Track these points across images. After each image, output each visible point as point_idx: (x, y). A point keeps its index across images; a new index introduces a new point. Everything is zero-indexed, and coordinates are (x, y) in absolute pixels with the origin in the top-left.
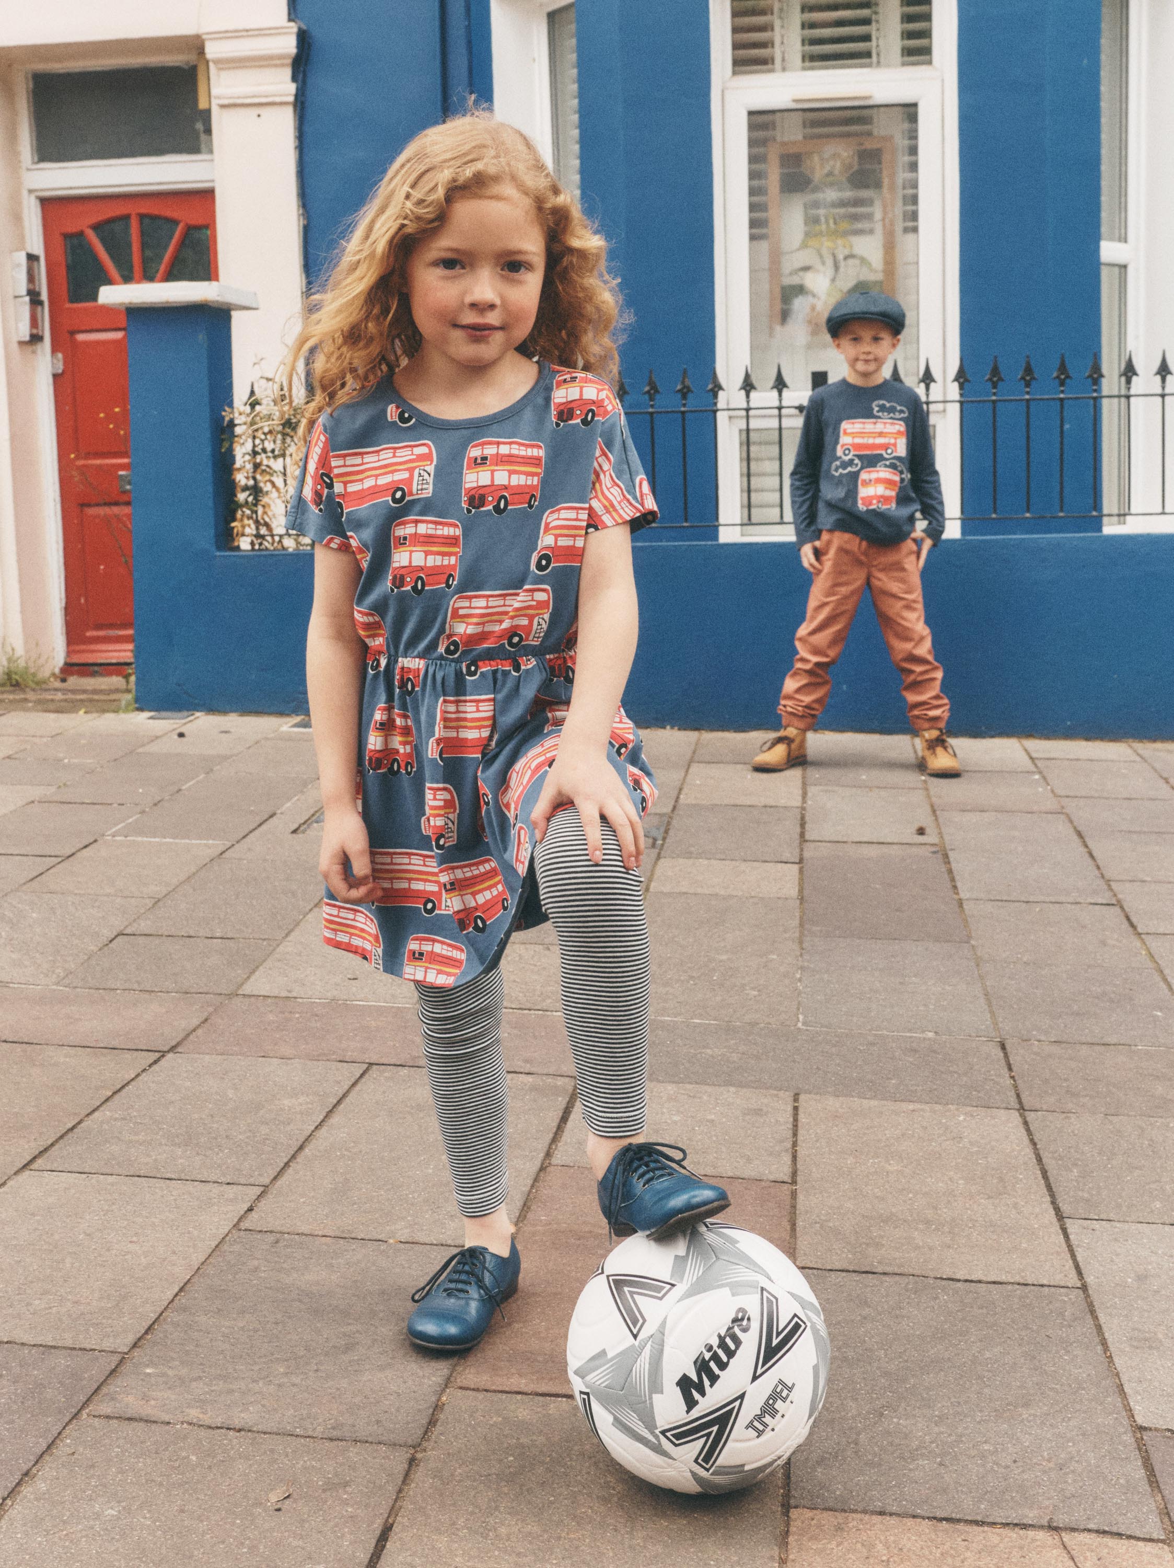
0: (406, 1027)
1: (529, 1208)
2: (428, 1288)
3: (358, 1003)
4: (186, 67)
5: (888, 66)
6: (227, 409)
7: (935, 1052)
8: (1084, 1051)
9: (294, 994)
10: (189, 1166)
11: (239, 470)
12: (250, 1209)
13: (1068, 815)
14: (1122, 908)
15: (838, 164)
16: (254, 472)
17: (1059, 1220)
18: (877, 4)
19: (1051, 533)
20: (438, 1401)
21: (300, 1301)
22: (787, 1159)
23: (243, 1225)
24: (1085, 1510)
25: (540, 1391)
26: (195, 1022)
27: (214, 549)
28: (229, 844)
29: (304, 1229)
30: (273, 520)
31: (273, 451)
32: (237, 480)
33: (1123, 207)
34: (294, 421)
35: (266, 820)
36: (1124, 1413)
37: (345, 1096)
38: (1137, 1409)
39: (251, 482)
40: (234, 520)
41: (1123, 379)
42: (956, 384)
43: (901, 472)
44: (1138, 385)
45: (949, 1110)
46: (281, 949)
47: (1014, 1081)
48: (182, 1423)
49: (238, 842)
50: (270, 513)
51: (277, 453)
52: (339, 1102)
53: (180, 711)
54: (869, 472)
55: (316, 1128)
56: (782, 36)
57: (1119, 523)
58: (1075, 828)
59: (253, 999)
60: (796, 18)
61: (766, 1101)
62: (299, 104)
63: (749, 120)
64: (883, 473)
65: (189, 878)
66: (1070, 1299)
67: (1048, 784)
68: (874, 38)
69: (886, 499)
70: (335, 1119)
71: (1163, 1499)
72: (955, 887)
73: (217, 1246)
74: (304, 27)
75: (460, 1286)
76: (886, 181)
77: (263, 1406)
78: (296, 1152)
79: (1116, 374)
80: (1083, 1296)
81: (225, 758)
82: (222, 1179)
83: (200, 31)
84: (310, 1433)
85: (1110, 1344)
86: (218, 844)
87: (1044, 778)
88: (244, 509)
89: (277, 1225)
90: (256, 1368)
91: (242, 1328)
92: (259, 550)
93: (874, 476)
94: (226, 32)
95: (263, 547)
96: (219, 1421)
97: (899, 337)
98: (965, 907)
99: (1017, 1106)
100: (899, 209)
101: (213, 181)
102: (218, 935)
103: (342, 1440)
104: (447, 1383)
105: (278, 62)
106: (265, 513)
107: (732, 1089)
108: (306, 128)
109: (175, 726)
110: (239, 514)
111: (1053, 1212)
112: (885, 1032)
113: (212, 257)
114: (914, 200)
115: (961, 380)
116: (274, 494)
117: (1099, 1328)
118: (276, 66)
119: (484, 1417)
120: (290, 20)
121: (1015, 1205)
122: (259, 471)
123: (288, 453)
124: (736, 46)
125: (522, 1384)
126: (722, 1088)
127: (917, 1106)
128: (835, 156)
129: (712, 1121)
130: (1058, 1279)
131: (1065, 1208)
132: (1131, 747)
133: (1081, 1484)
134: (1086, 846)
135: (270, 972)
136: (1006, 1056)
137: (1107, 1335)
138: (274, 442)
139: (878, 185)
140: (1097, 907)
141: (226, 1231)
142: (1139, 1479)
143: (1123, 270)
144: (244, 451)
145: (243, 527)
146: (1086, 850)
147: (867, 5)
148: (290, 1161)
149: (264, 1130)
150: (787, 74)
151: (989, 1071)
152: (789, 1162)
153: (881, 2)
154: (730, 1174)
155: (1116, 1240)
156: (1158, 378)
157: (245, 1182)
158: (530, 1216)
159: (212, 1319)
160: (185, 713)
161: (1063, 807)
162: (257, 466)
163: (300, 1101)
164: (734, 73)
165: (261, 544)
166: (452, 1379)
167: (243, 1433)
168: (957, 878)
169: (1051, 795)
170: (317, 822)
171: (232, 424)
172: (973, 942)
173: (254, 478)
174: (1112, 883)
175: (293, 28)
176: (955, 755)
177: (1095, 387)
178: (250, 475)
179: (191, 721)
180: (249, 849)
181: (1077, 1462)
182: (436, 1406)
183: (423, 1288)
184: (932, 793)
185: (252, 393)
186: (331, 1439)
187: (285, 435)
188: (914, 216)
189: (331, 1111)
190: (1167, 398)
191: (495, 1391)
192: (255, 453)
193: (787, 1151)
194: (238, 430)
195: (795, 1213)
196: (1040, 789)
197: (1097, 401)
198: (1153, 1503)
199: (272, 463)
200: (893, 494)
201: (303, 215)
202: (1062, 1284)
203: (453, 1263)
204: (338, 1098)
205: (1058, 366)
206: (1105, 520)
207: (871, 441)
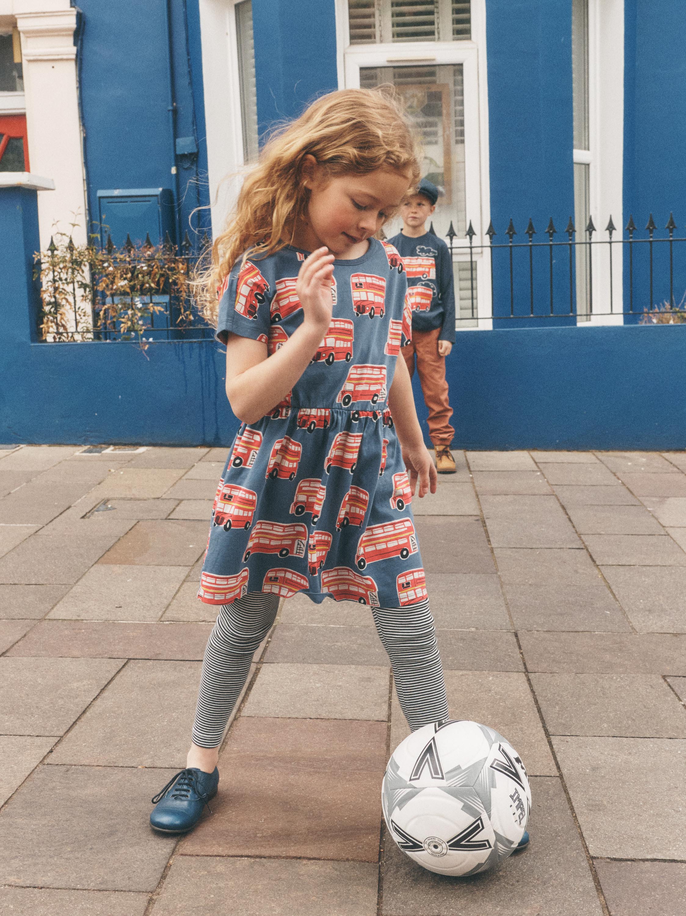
0: (151, 636)
1: (227, 743)
2: (162, 794)
3: (122, 622)
4: (5, 36)
5: (445, 40)
6: (36, 252)
7: (475, 639)
8: (564, 636)
9: (82, 618)
10: (12, 726)
11: (45, 291)
12: (51, 751)
13: (556, 496)
14: (587, 550)
15: (416, 100)
16: (54, 293)
17: (547, 737)
18: (437, 2)
19: (546, 326)
20: (168, 863)
21: (81, 806)
22: (385, 707)
23: (46, 762)
24: (558, 908)
25: (230, 854)
26: (18, 637)
27: (29, 341)
28: (41, 526)
29: (86, 762)
30: (68, 323)
31: (66, 279)
32: (44, 298)
33: (586, 127)
34: (79, 260)
35: (65, 511)
36: (583, 849)
37: (112, 679)
38: (591, 847)
39: (53, 300)
40: (43, 323)
41: (588, 232)
42: (488, 236)
43: (433, 289)
44: (596, 236)
45: (484, 674)
46: (74, 589)
47: (523, 655)
48: (5, 885)
49: (47, 525)
50: (65, 319)
51: (68, 280)
52: (109, 683)
53: (11, 444)
54: (412, 289)
55: (94, 699)
56: (380, 21)
57: (587, 321)
58: (560, 503)
59: (55, 622)
60: (388, 11)
61: (373, 673)
62: (78, 60)
63: (360, 73)
64: (419, 289)
65: (15, 548)
66: (553, 783)
67: (545, 478)
68: (436, 23)
69: (422, 305)
70: (106, 694)
71: (605, 899)
72: (489, 541)
73: (29, 775)
74: (81, 11)
75: (183, 793)
76: (444, 112)
77: (57, 872)
78: (81, 715)
79: (584, 228)
80: (560, 781)
81: (39, 473)
82: (34, 734)
83: (14, 13)
84: (86, 887)
85: (575, 809)
86: (34, 527)
87: (543, 474)
88: (49, 316)
89: (67, 761)
90: (53, 849)
91: (44, 825)
92: (59, 342)
93: (415, 291)
94: (30, 13)
95: (62, 340)
96: (28, 883)
97: (434, 206)
98: (495, 552)
99: (524, 670)
100: (453, 129)
101: (25, 109)
102: (33, 582)
103: (106, 891)
104: (173, 852)
105: (64, 33)
106: (62, 318)
107: (353, 666)
108: (83, 75)
109: (8, 454)
110: (45, 320)
111: (544, 732)
112: (446, 629)
113: (25, 158)
114: (462, 123)
115: (491, 234)
116: (68, 307)
117: (569, 800)
118: (63, 35)
119: (196, 871)
120: (72, 6)
121: (522, 729)
122: (58, 292)
123: (75, 280)
124: (352, 27)
125: (220, 850)
126: (346, 666)
127: (464, 672)
128: (413, 96)
129: (340, 686)
130: (546, 772)
131: (551, 730)
132: (594, 454)
133: (556, 893)
134: (567, 514)
135: (66, 604)
136: (518, 641)
137: (574, 804)
138: (67, 273)
139: (440, 114)
140: (573, 550)
141: (35, 765)
142: (591, 887)
143: (587, 166)
144: (47, 279)
145: (48, 327)
146: (567, 516)
147: (432, 3)
148: (77, 720)
149: (61, 702)
150: (383, 44)
151: (507, 650)
152: (387, 709)
153: (440, 2)
154: (351, 717)
155: (580, 747)
156: (608, 232)
157: (48, 735)
158: (227, 748)
159: (25, 820)
160: (14, 445)
161: (554, 491)
162: (56, 289)
163: (84, 683)
164: (351, 44)
165: (60, 338)
166: (177, 849)
167: (43, 889)
168: (490, 535)
169: (546, 484)
170: (97, 511)
171: (39, 263)
172: (499, 573)
173: (55, 297)
174: (581, 536)
175: (74, 11)
176: (454, 461)
177: (571, 238)
178: (52, 295)
179: (17, 450)
180: (54, 529)
181: (554, 880)
182: (166, 867)
183: (159, 795)
184: (476, 484)
185: (52, 242)
186: (99, 890)
187: (73, 270)
188: (462, 133)
189: (103, 689)
190: (613, 244)
191: (203, 856)
192: (54, 281)
193: (385, 702)
194: (44, 266)
195: (390, 739)
196: (541, 481)
197: (572, 247)
198: (599, 902)
199: (65, 287)
200: (428, 302)
201: (83, 130)
202: (548, 774)
203: (177, 778)
204: (108, 681)
205: (548, 225)
206: (578, 318)
207: (414, 270)
